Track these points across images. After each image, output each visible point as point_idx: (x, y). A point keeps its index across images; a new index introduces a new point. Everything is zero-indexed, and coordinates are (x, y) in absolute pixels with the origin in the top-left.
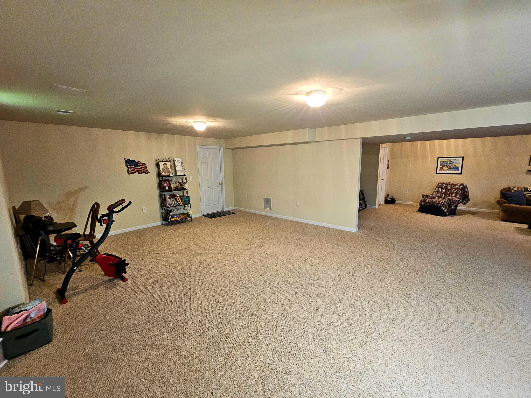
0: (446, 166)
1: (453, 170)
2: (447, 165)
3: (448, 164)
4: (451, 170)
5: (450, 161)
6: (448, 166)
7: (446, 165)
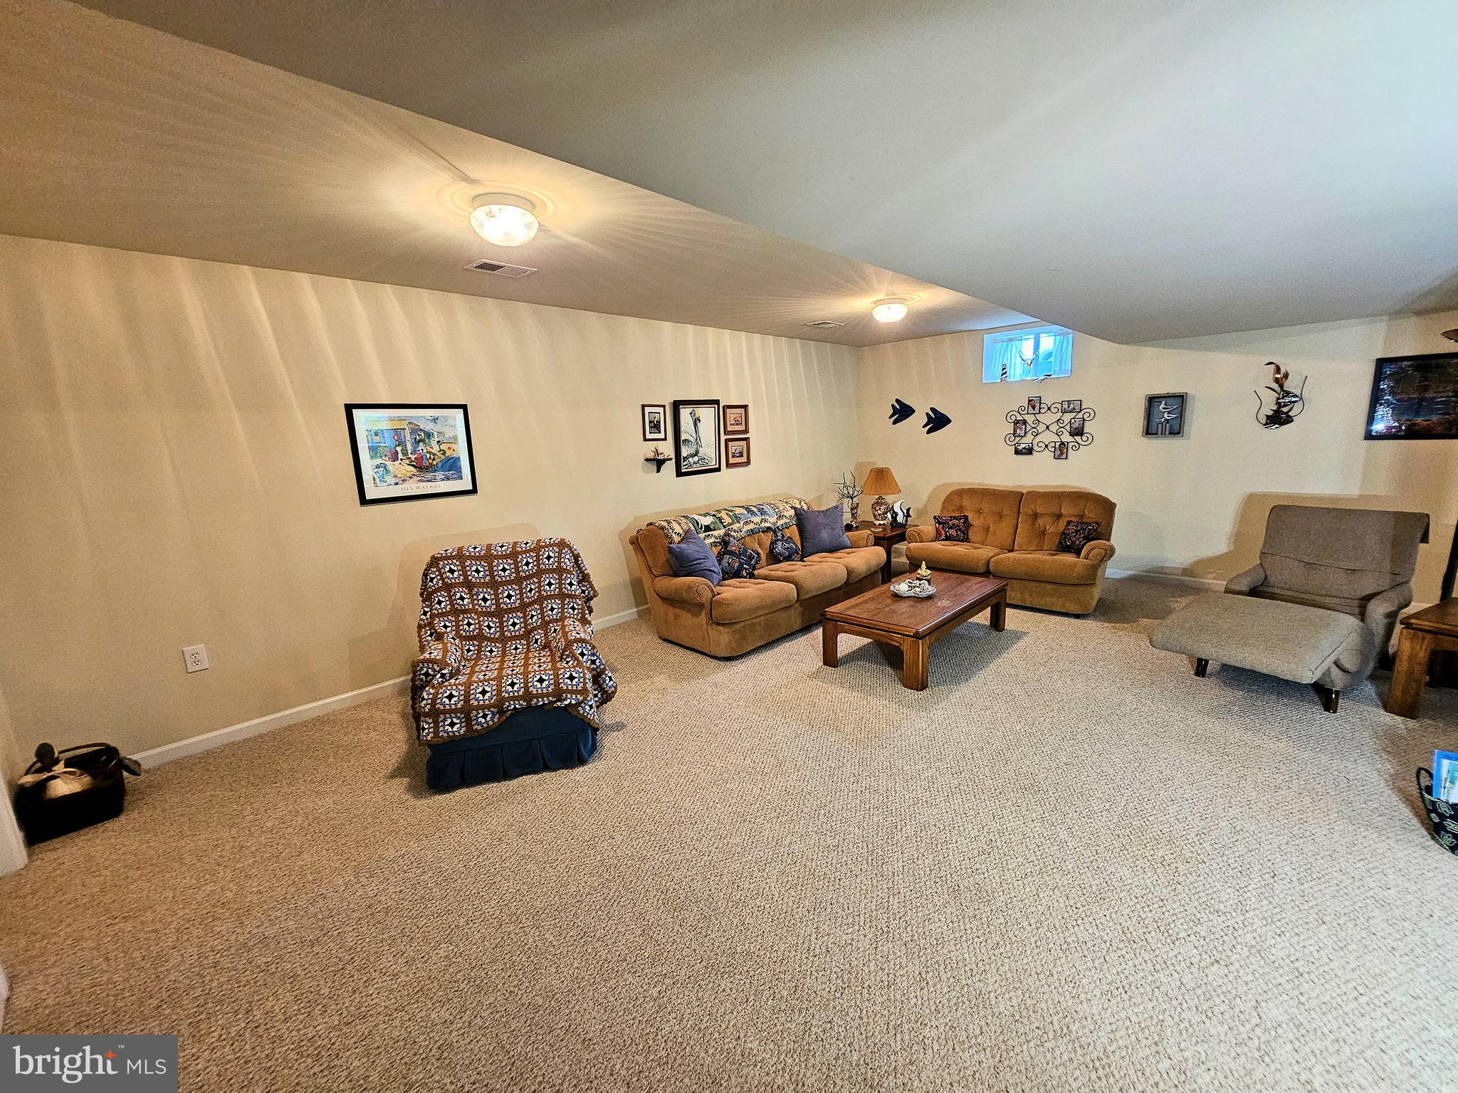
0: (400, 456)
1: (440, 475)
2: (405, 453)
3: (409, 447)
4: (430, 475)
5: (415, 430)
6: (413, 458)
7: (399, 449)
